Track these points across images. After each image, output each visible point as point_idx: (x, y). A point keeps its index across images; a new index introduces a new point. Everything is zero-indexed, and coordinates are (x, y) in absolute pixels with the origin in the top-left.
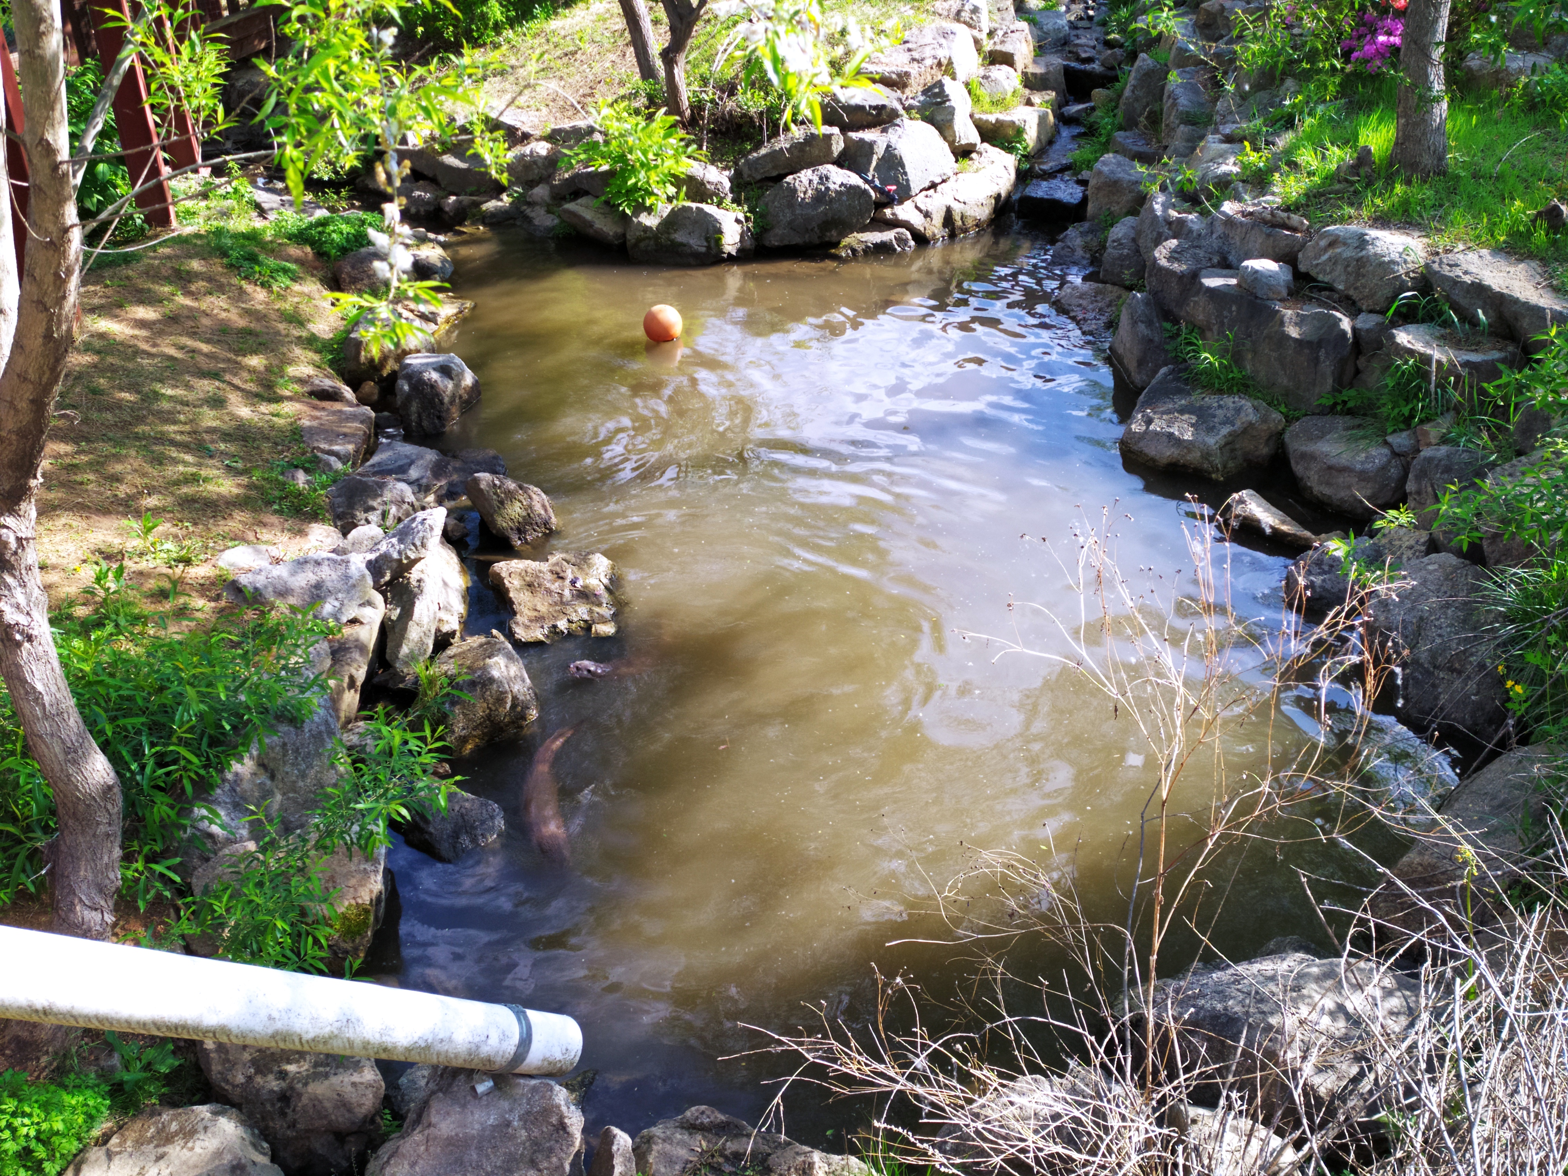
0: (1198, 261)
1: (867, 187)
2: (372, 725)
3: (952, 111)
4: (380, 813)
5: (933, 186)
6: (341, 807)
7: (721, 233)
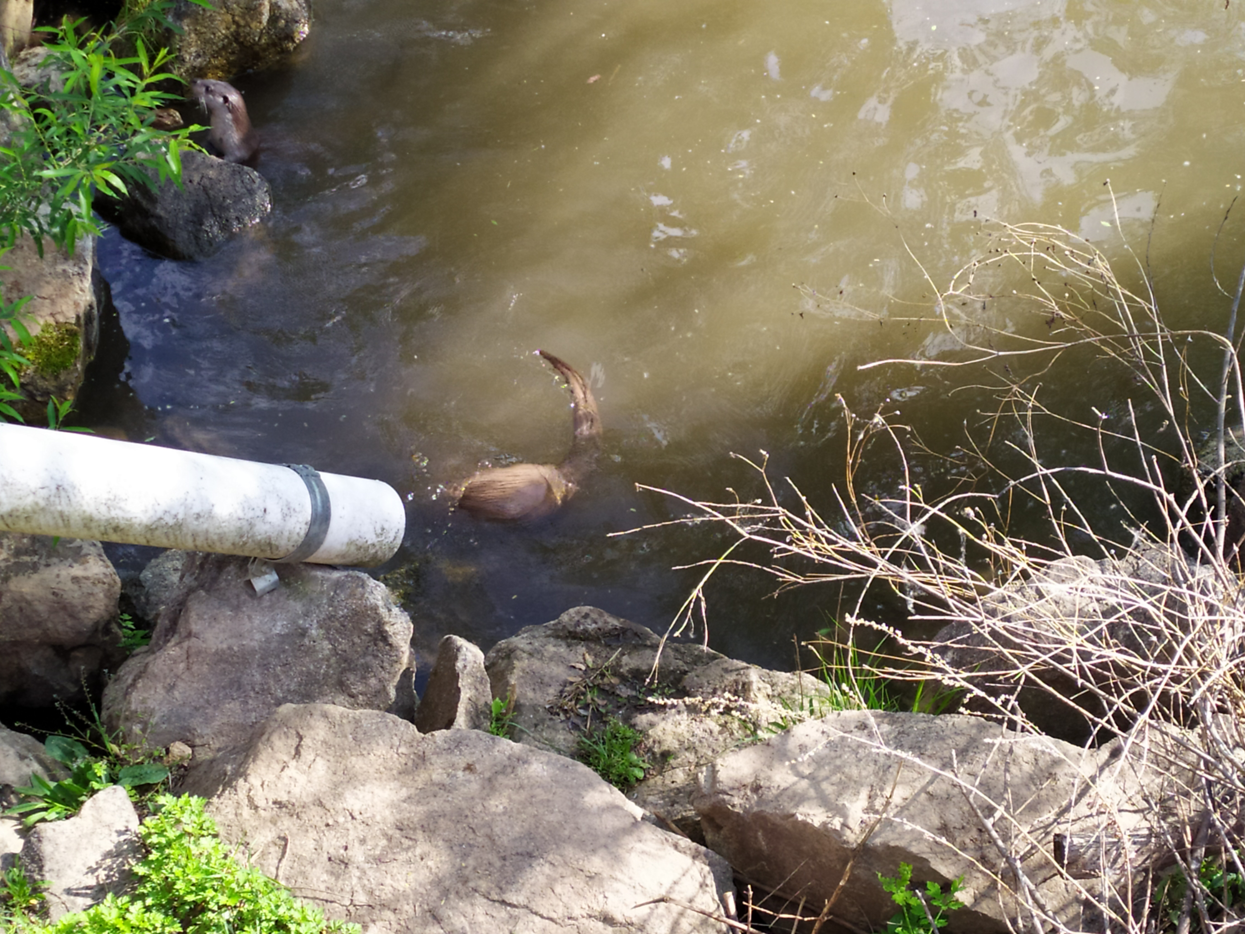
2: (57, 51)
4: (79, 185)
6: (19, 176)
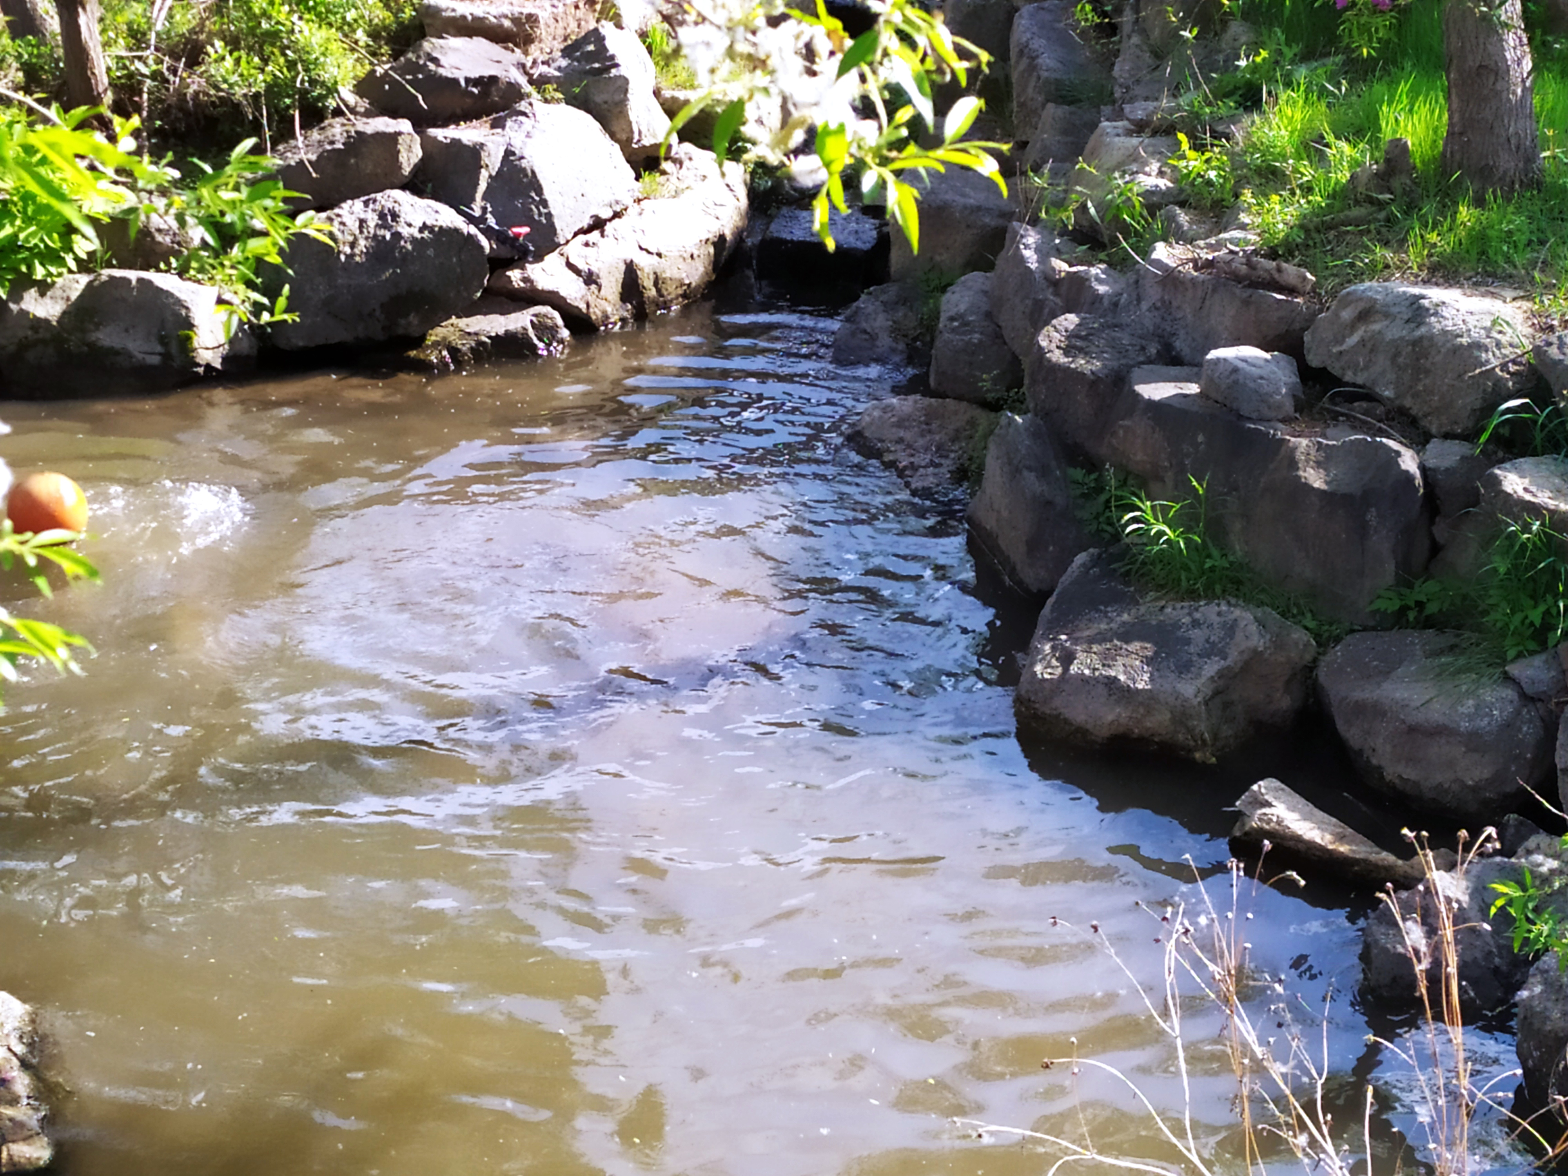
0: (1120, 351)
1: (473, 230)
3: (623, 84)
5: (598, 224)
7: (191, 326)
